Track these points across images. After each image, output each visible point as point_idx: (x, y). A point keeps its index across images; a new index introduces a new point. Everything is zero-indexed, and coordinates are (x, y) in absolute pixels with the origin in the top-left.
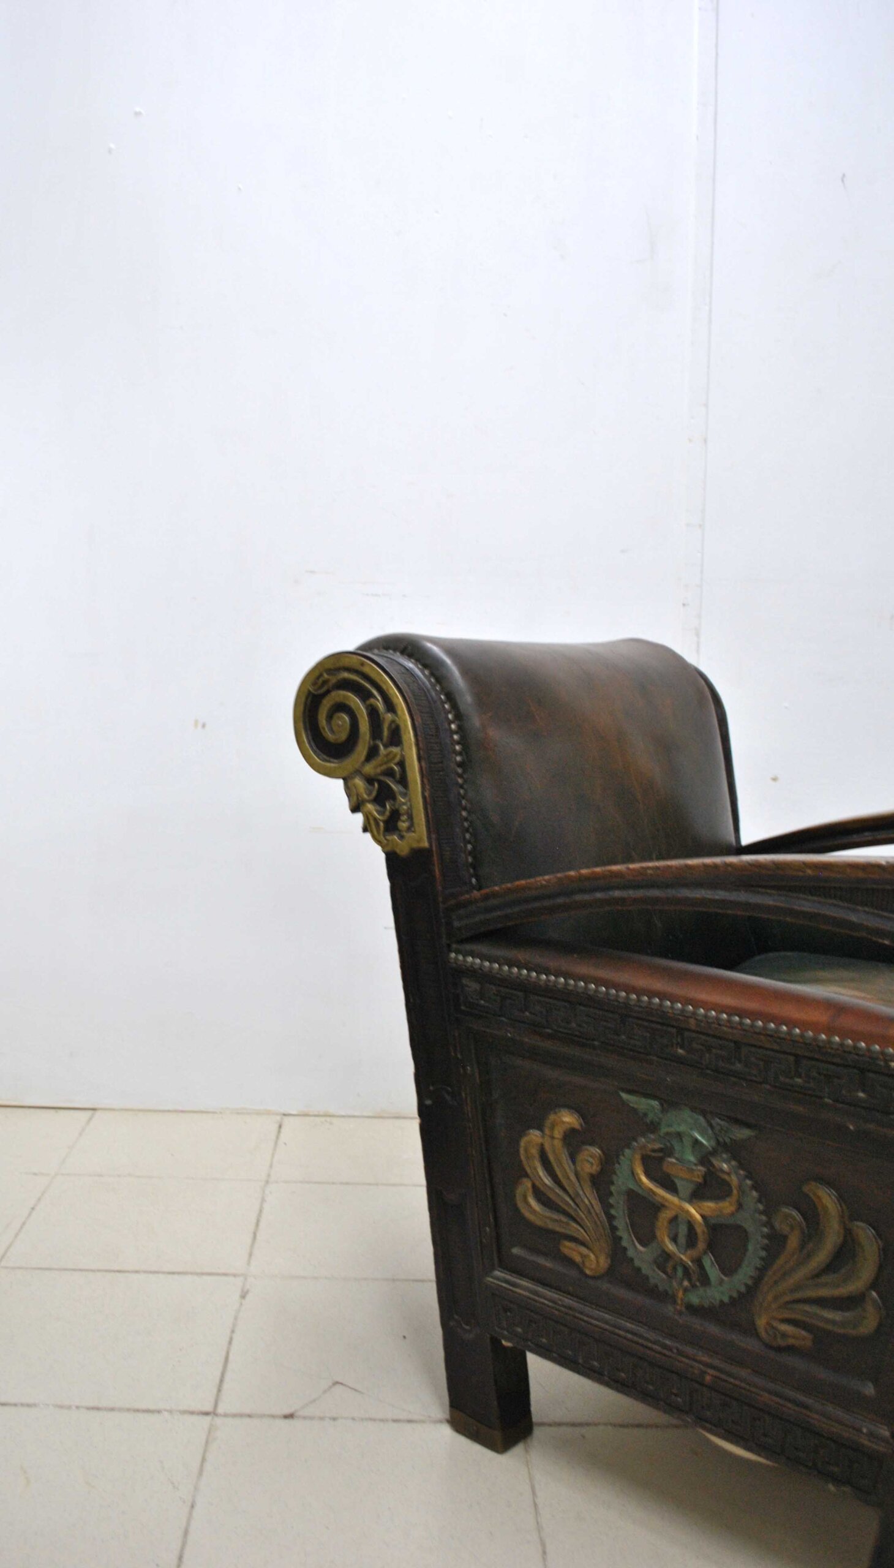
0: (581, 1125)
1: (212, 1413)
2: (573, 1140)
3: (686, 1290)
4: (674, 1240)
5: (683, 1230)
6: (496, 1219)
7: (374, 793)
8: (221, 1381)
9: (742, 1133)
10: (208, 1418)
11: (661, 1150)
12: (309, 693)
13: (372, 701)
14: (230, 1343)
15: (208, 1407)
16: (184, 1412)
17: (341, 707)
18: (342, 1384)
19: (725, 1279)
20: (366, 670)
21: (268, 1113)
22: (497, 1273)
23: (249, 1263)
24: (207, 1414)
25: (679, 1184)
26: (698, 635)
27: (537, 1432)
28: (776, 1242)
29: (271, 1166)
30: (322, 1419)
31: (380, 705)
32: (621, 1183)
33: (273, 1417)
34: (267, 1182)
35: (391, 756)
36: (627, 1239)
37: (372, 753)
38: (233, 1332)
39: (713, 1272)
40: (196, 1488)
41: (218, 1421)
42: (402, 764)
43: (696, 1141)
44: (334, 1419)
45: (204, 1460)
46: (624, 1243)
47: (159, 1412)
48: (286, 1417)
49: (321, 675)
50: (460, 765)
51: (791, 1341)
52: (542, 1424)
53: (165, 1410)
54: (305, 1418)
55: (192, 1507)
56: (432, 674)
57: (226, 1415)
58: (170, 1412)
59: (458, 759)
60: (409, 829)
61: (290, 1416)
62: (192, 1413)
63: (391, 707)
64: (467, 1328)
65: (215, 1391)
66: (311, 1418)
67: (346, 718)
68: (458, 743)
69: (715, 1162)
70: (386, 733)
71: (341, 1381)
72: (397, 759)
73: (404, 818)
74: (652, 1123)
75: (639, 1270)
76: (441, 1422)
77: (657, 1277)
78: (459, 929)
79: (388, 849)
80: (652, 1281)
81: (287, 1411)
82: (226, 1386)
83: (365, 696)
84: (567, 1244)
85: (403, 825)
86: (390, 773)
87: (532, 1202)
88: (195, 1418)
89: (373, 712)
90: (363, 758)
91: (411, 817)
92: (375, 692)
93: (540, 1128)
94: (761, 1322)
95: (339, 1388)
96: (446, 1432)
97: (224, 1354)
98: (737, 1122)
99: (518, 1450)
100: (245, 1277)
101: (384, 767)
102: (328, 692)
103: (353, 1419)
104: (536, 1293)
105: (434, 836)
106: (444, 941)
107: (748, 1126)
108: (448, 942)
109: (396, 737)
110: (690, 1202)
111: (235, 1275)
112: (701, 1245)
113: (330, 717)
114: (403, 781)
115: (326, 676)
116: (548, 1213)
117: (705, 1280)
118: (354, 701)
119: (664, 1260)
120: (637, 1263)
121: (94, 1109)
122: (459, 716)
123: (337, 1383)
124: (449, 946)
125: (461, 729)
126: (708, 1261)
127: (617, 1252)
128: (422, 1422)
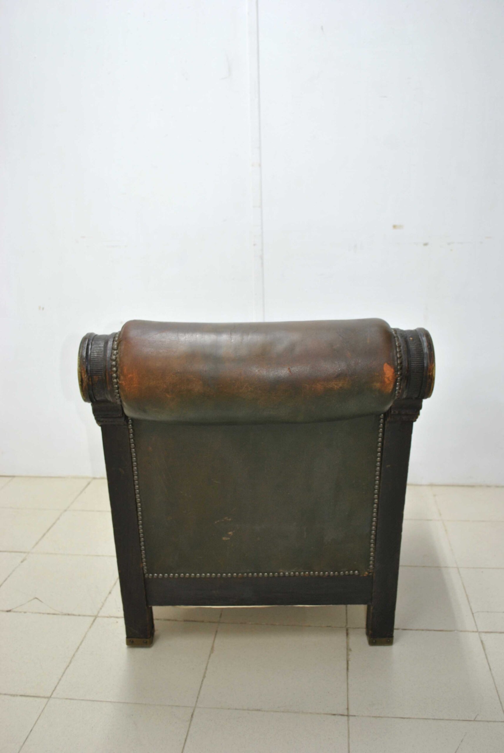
14: (5, 581)
23: (33, 548)
29: (72, 503)
30: (20, 612)
33: (3, 611)
34: (65, 511)
38: (9, 576)
44: (25, 612)
48: (8, 611)
54: (14, 612)
71: (37, 597)
81: (9, 609)
95: (36, 600)
100: (28, 553)
103: (32, 613)
111: (25, 552)
121: (14, 477)
123: (35, 598)
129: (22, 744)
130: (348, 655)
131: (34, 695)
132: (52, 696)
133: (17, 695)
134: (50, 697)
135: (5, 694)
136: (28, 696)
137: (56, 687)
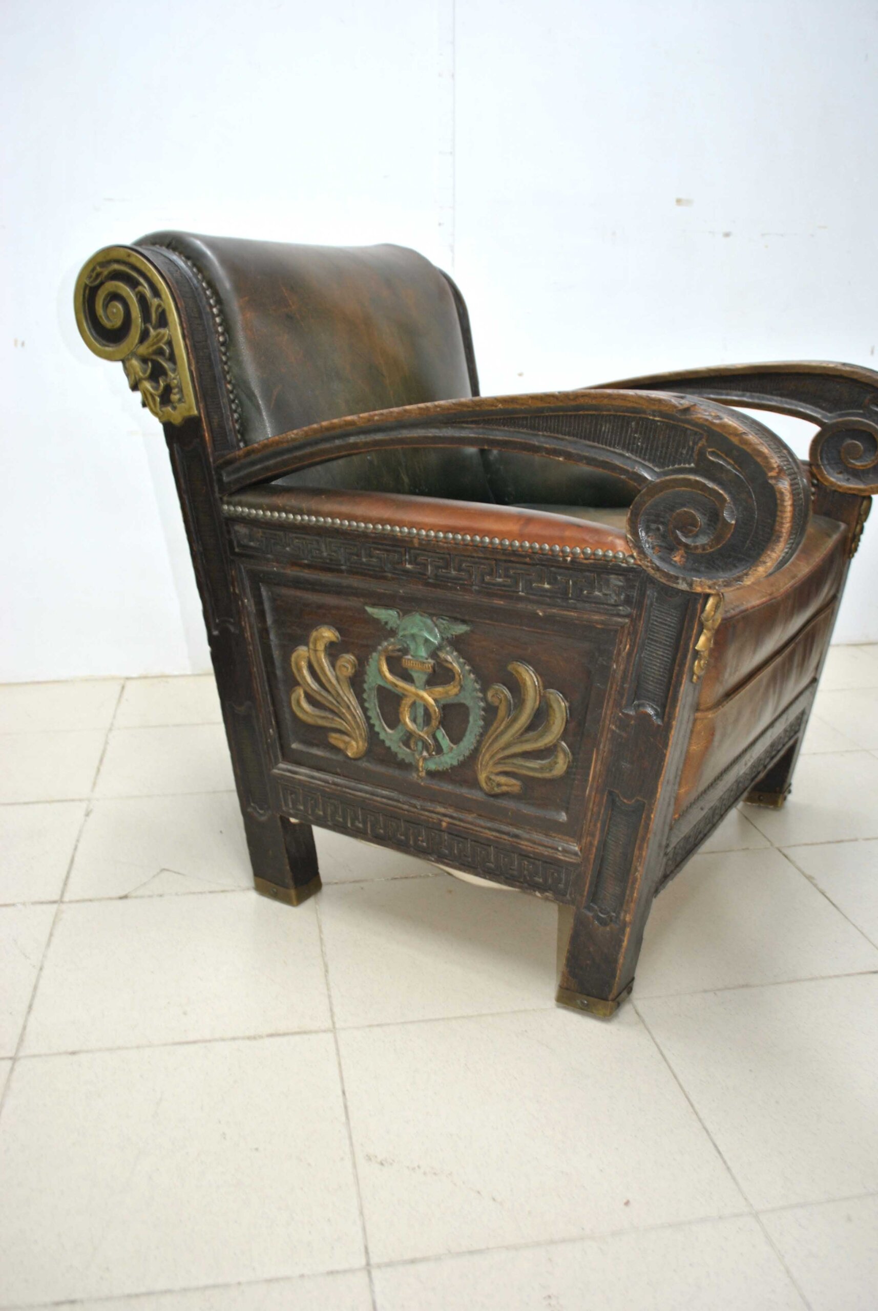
0: (338, 638)
1: (60, 901)
2: (333, 651)
3: (425, 759)
4: (414, 720)
5: (421, 712)
6: (277, 722)
7: (149, 371)
8: (67, 877)
9: (461, 629)
10: (55, 906)
11: (399, 650)
12: (86, 286)
13: (140, 288)
14: (76, 848)
15: (56, 897)
16: (34, 903)
17: (115, 296)
18: (168, 870)
19: (454, 747)
20: (133, 260)
21: (113, 678)
22: (281, 765)
23: (93, 790)
24: (54, 902)
25: (415, 675)
26: (452, 251)
27: (325, 889)
28: (491, 712)
29: (114, 717)
30: (150, 896)
31: (148, 293)
32: (371, 681)
33: (111, 899)
34: (110, 730)
35: (160, 336)
36: (380, 725)
37: (144, 336)
38: (78, 841)
39: (445, 742)
40: (44, 956)
41: (64, 907)
42: (170, 343)
43: (427, 640)
44: (161, 896)
45: (51, 935)
46: (377, 729)
47: (13, 905)
48: (121, 898)
49: (94, 269)
50: (223, 344)
51: (505, 789)
52: (329, 884)
53: (18, 903)
54: (136, 897)
55: (41, 969)
56: (194, 265)
57: (71, 902)
58: (24, 904)
59: (221, 339)
60: (180, 400)
61: (125, 897)
62: (42, 903)
63: (156, 293)
64: (261, 812)
65: (61, 885)
66: (142, 897)
67: (120, 306)
68: (220, 325)
69: (442, 655)
70: (154, 316)
71: (166, 867)
72: (166, 338)
73: (175, 391)
74: (391, 629)
75: (389, 748)
76: (248, 889)
77: (403, 752)
78: (229, 483)
79: (164, 419)
80: (400, 756)
81: (122, 894)
82: (71, 880)
83: (134, 284)
84: (334, 735)
85: (175, 397)
86: (160, 352)
87: (305, 705)
88: (44, 907)
89: (142, 299)
90: (137, 341)
91: (181, 391)
92: (142, 280)
93: (307, 644)
94: (482, 777)
95: (166, 874)
96: (254, 896)
97: (69, 858)
98: (455, 619)
99: (310, 903)
100: (89, 800)
101: (155, 347)
102: (102, 284)
103: (177, 894)
104: (313, 777)
105: (201, 405)
106: (217, 495)
107: (464, 622)
108: (220, 496)
109: (163, 321)
110: (425, 690)
111: (80, 800)
112: (434, 723)
113: (106, 306)
114: (172, 358)
115: (98, 269)
116: (317, 712)
117: (439, 750)
118: (125, 290)
119: (408, 739)
120: (388, 743)
122: (219, 301)
123: (163, 870)
124: (221, 499)
125: (221, 312)
126: (441, 734)
127: (373, 736)
128: (233, 891)
129: (343, 1119)
130: (815, 885)
131: (297, 1030)
132: (337, 1026)
133: (261, 1037)
134: (334, 1027)
135: (234, 1039)
136: (285, 1034)
137: (331, 1010)
